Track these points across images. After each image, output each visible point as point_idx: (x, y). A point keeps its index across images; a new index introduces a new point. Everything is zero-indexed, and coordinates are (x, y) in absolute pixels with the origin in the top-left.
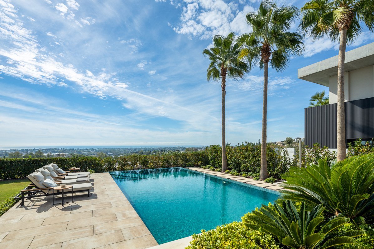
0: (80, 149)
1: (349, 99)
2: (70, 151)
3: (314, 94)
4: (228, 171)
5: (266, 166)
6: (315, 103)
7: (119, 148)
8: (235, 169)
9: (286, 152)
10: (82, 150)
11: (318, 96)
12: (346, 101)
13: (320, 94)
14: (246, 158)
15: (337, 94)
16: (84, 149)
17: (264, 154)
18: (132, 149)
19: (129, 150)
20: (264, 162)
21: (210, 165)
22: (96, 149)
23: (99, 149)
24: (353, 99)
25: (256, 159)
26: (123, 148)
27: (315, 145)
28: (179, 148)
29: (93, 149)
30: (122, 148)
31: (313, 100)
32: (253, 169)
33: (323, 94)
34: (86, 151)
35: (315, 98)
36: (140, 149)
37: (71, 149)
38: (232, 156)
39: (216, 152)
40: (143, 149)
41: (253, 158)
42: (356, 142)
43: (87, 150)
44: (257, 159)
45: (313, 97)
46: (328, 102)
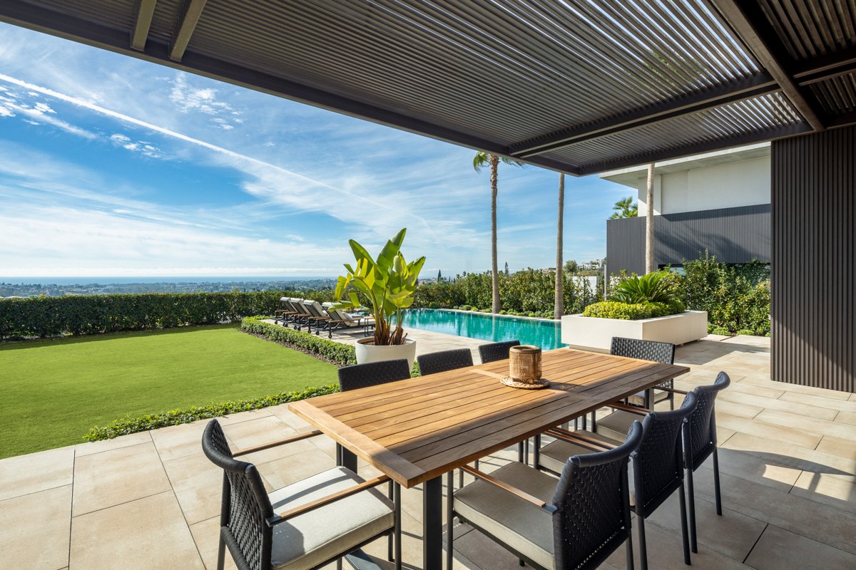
0: (58, 285)
1: (662, 212)
2: (28, 290)
3: (619, 199)
4: (504, 311)
5: (562, 300)
6: (620, 212)
7: (171, 284)
8: (513, 307)
9: (588, 281)
10: (65, 287)
11: (624, 202)
12: (656, 213)
13: (626, 201)
14: (529, 291)
15: (646, 203)
16: (72, 286)
17: (559, 285)
18: (209, 285)
19: (199, 287)
20: (559, 295)
21: (468, 304)
22: (105, 286)
23: (114, 285)
24: (665, 213)
25: (545, 292)
26: (182, 284)
27: (623, 271)
28: (327, 282)
29: (97, 286)
30: (179, 284)
31: (617, 209)
32: (543, 306)
33: (630, 201)
34: (79, 290)
35: (620, 205)
36: (230, 285)
37: (30, 286)
38: (505, 290)
39: (479, 284)
40: (237, 284)
41: (541, 292)
42: (665, 268)
43: (81, 287)
44: (548, 292)
45: (617, 204)
46: (636, 215)
